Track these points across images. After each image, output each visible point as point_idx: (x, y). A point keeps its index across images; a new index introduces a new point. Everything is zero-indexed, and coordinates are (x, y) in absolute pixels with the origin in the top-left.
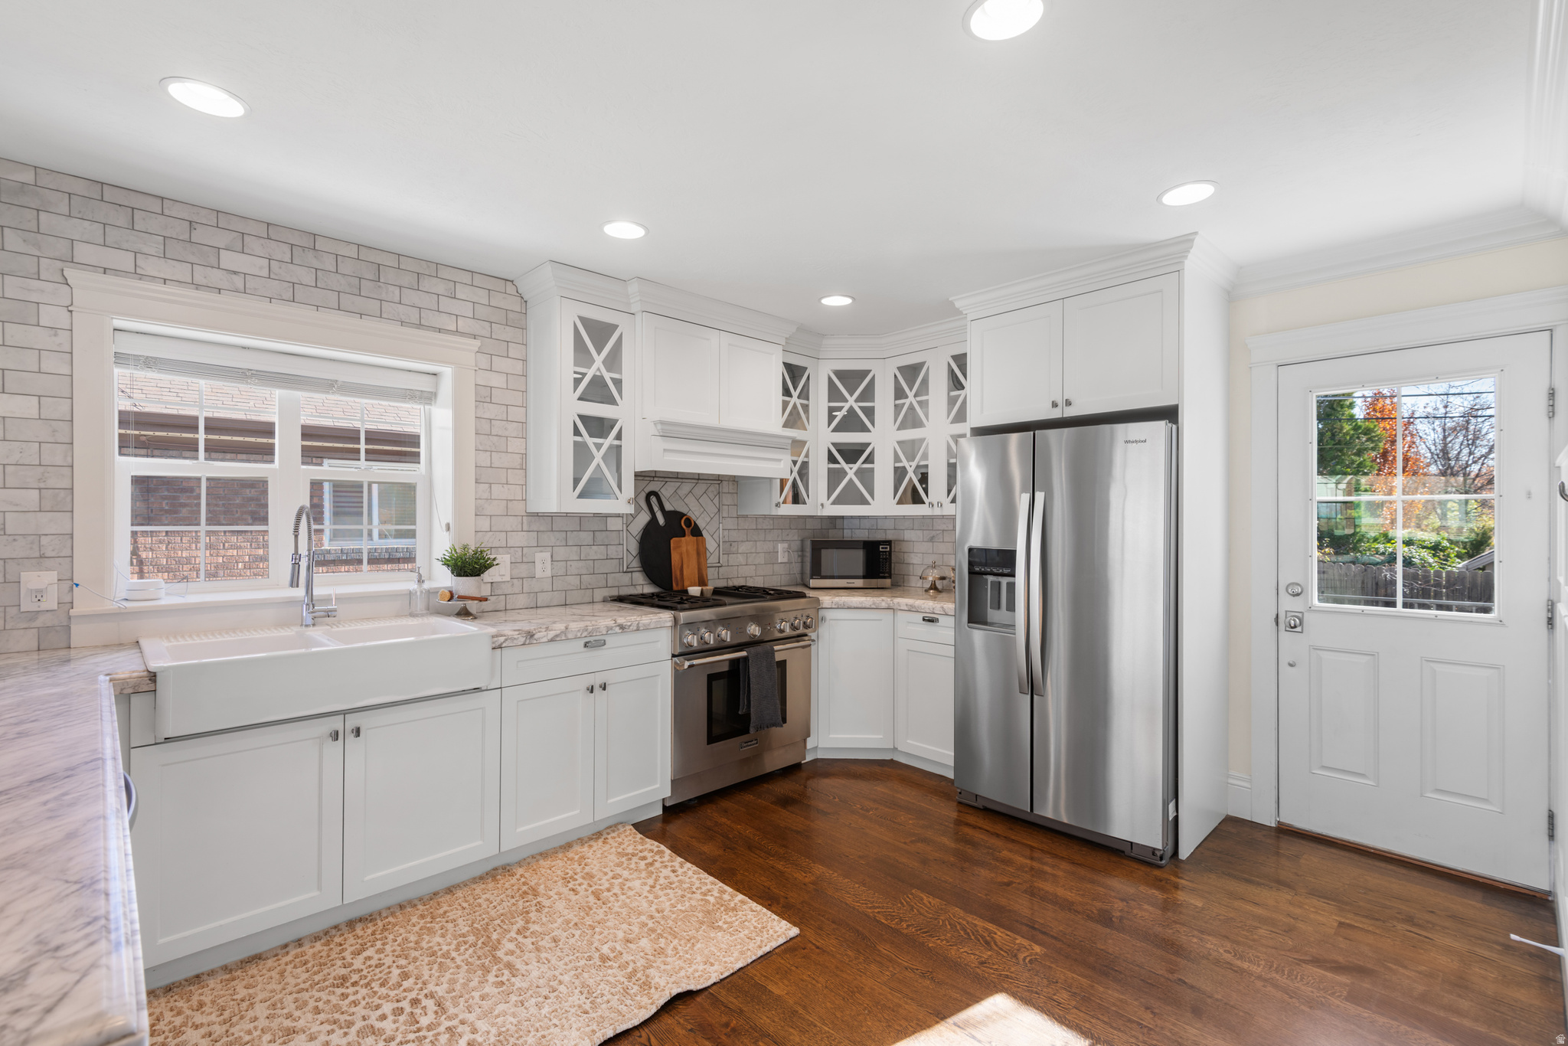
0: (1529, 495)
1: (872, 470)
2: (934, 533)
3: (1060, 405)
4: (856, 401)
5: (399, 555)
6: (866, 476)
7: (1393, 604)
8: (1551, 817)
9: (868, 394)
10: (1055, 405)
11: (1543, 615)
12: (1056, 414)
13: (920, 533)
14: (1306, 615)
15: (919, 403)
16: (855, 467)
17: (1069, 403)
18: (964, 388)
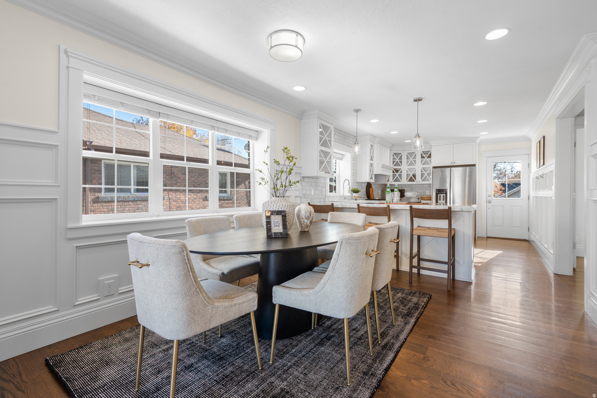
0: (526, 179)
1: (401, 174)
2: (412, 188)
3: (453, 163)
4: (398, 160)
5: (225, 198)
6: (400, 176)
7: (506, 197)
8: (529, 228)
9: (401, 158)
10: (452, 163)
11: (528, 198)
12: (452, 165)
13: (408, 188)
14: (492, 200)
15: (414, 161)
16: (398, 174)
17: (455, 163)
18: (425, 158)
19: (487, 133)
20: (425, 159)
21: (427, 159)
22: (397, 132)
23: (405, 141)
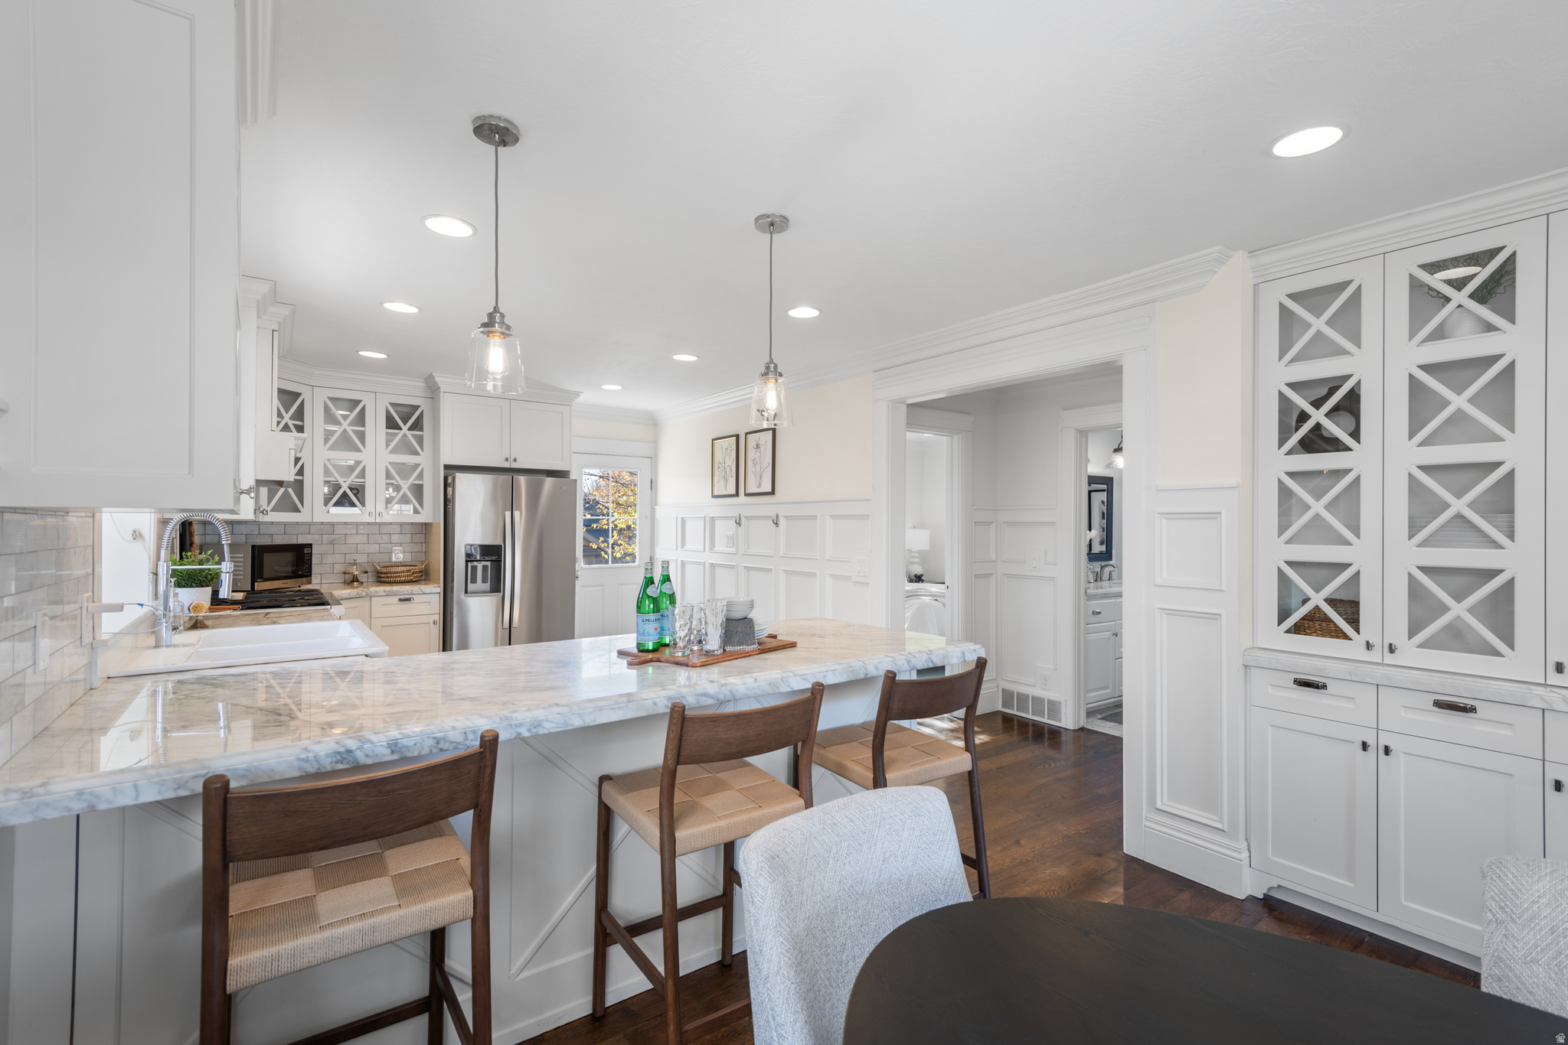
1: (301, 482)
3: (509, 459)
6: (297, 487)
7: (608, 563)
9: (299, 414)
10: (507, 460)
12: (506, 465)
15: (355, 432)
17: (515, 460)
18: (401, 429)
19: (619, 388)
20: (401, 433)
21: (409, 433)
22: (414, 310)
23: (361, 353)
